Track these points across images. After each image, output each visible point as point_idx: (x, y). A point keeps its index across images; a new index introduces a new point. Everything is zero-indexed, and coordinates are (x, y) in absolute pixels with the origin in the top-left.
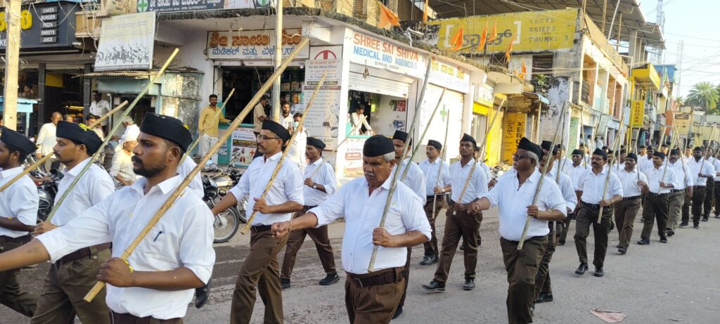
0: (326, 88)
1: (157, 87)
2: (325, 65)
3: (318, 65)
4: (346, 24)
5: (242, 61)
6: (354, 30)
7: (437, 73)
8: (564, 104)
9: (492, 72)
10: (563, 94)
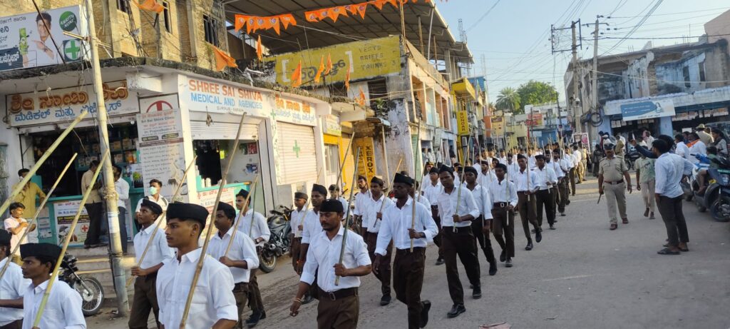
0: (166, 142)
2: (160, 117)
3: (153, 118)
4: (178, 71)
5: (55, 124)
6: (188, 76)
7: (283, 110)
8: (404, 124)
9: (336, 103)
10: (401, 115)
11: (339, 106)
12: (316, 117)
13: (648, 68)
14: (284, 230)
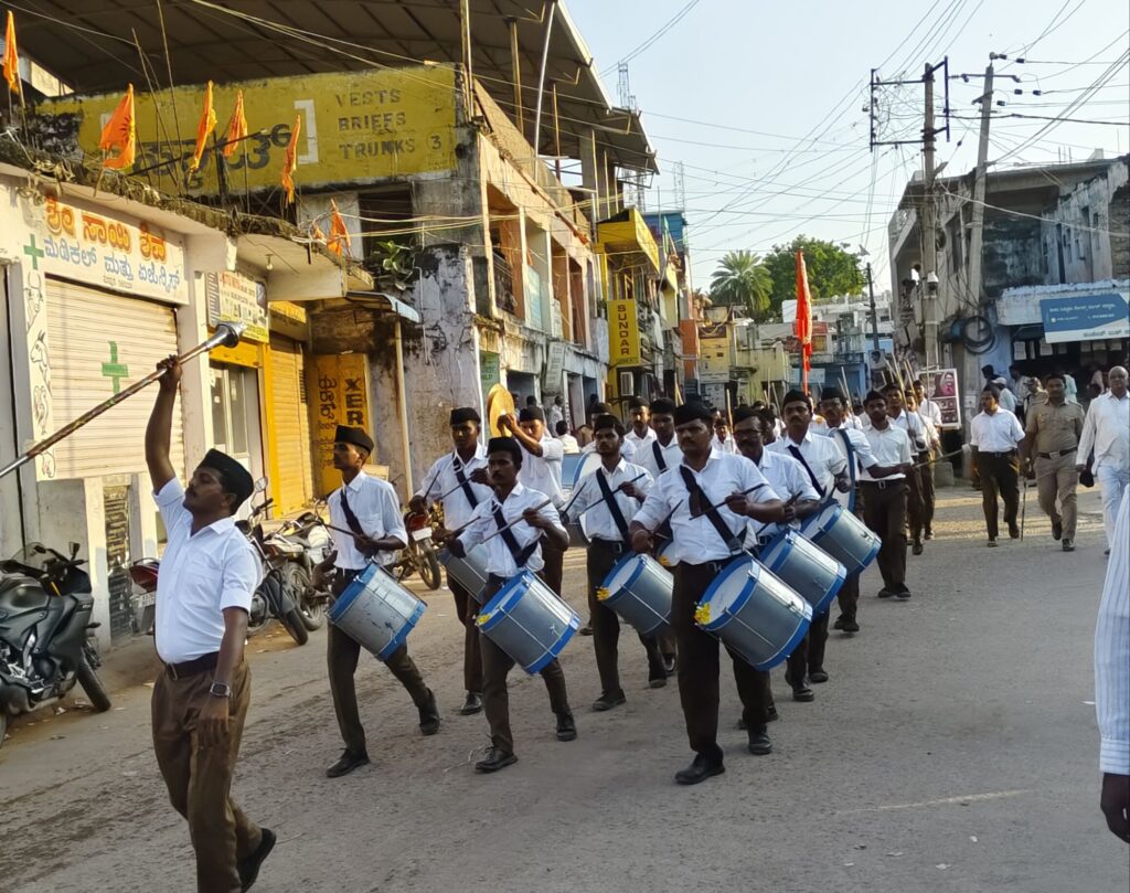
7: (71, 242)
8: (458, 318)
10: (450, 293)
11: (261, 247)
12: (187, 277)
13: (1112, 205)
14: (42, 629)
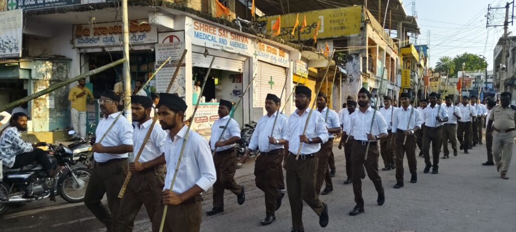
0: (173, 66)
1: (27, 72)
2: (171, 47)
3: (166, 47)
4: (185, 13)
5: (103, 48)
6: (193, 19)
7: (264, 52)
8: (357, 73)
9: (305, 51)
10: (356, 66)
11: (307, 54)
12: (289, 61)
